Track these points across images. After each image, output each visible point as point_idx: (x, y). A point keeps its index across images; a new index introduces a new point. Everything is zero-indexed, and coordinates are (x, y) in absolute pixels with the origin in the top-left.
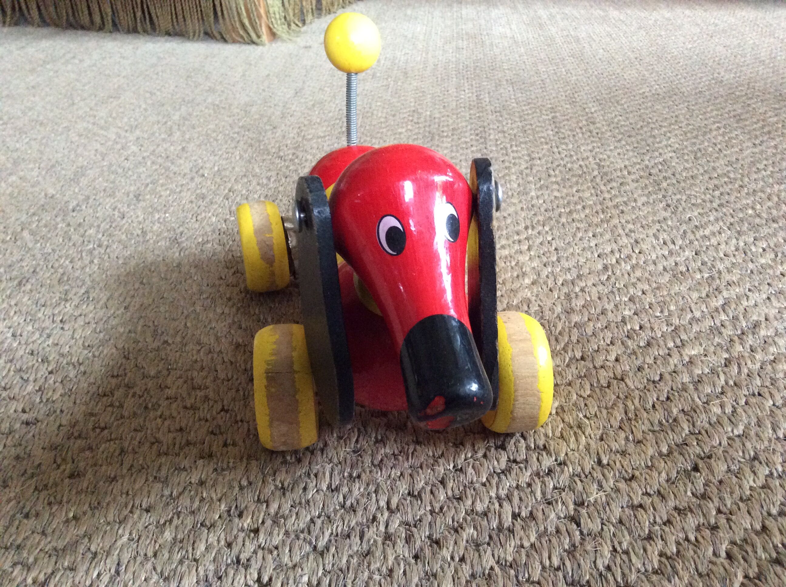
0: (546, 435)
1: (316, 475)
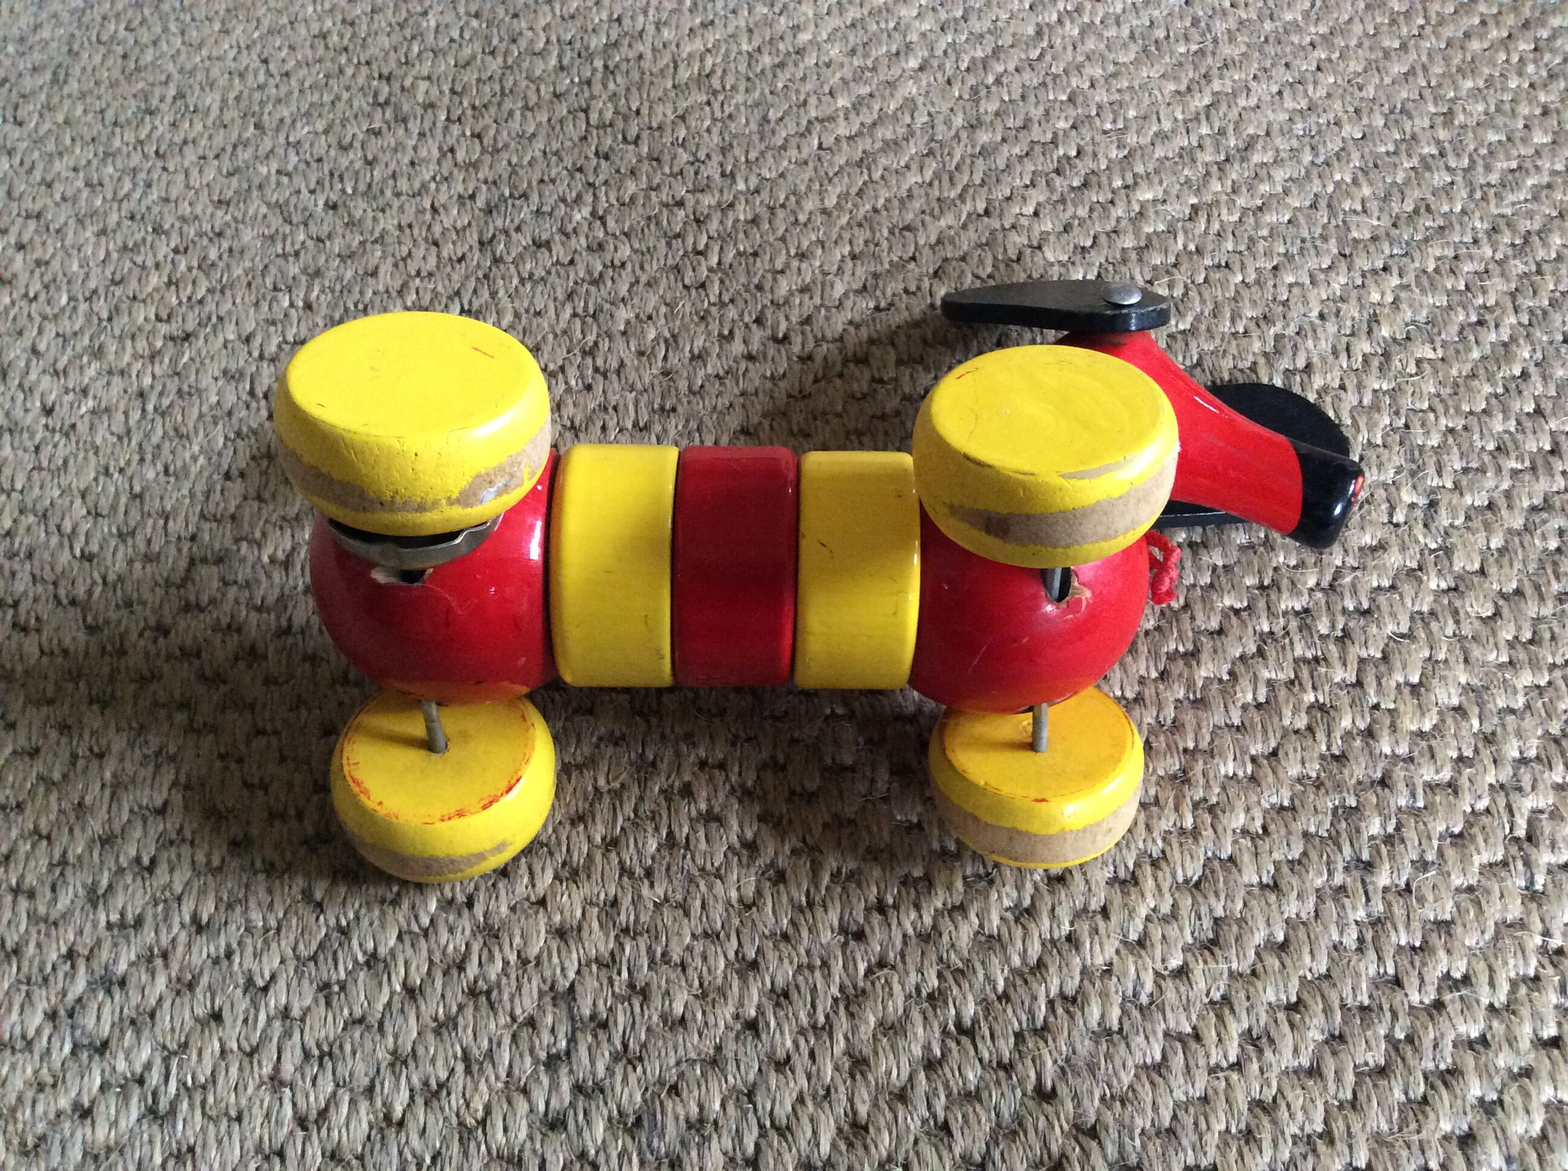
1: (615, 408)
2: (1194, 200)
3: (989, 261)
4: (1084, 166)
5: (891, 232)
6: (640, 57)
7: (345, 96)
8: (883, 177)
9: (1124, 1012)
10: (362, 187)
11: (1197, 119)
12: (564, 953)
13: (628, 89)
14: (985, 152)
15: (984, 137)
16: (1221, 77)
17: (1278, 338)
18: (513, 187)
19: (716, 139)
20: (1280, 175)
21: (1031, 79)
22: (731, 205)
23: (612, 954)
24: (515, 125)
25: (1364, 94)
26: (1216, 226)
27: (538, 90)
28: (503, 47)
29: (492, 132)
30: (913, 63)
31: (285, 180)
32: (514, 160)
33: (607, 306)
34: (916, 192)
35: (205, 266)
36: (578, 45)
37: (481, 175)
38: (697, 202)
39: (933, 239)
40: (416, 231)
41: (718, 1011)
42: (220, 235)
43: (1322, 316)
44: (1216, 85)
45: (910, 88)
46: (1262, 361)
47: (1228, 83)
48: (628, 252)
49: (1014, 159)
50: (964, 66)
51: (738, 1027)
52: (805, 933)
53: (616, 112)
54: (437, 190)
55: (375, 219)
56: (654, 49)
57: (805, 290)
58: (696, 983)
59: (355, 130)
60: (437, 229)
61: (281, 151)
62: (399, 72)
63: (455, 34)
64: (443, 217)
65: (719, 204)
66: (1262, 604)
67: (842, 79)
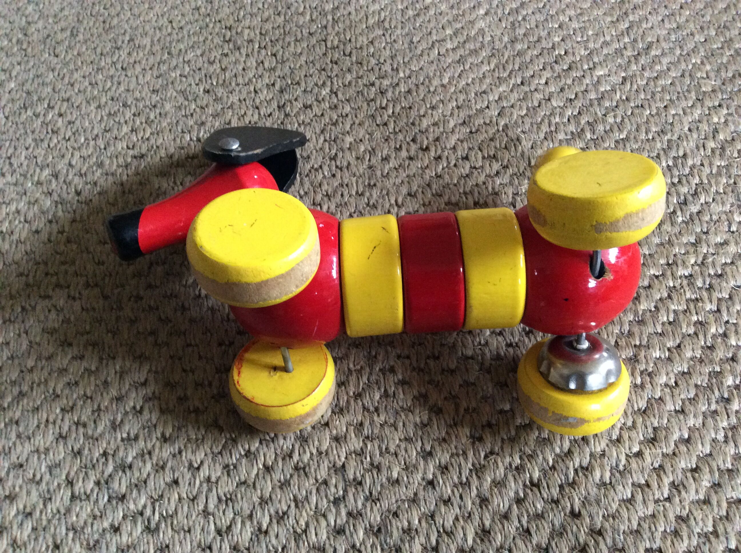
0: (496, 148)
1: (347, 185)
2: (623, 74)
3: (525, 108)
4: (569, 59)
5: (476, 94)
6: (350, 13)
7: (210, 37)
8: (470, 68)
9: (612, 474)
10: (221, 82)
11: (622, 34)
12: (339, 449)
13: (345, 30)
14: (519, 54)
15: (519, 46)
16: (633, 13)
17: (669, 141)
18: (292, 79)
19: (388, 52)
20: (665, 61)
21: (540, 17)
22: (397, 84)
23: (362, 449)
24: (292, 49)
25: (705, 19)
26: (635, 87)
27: (302, 32)
28: (283, 11)
29: (281, 53)
30: (482, 12)
31: (184, 79)
32: (292, 66)
33: (340, 136)
34: (487, 74)
35: (149, 122)
36: (319, 9)
37: (277, 74)
38: (381, 83)
39: (496, 98)
40: (248, 102)
41: (414, 476)
42: (155, 106)
43: (690, 130)
44: (631, 18)
45: (481, 24)
46: (662, 153)
47: (637, 16)
48: (349, 109)
49: (534, 58)
50: (507, 12)
51: (424, 483)
52: (454, 438)
53: (340, 41)
54: (257, 82)
55: (228, 97)
56: (356, 10)
57: (435, 124)
58: (403, 462)
59: (216, 54)
60: (258, 101)
61: (181, 65)
62: (235, 25)
63: (261, 6)
64: (260, 95)
65: (391, 84)
66: (669, 273)
67: (448, 20)
